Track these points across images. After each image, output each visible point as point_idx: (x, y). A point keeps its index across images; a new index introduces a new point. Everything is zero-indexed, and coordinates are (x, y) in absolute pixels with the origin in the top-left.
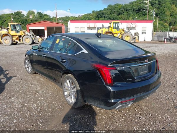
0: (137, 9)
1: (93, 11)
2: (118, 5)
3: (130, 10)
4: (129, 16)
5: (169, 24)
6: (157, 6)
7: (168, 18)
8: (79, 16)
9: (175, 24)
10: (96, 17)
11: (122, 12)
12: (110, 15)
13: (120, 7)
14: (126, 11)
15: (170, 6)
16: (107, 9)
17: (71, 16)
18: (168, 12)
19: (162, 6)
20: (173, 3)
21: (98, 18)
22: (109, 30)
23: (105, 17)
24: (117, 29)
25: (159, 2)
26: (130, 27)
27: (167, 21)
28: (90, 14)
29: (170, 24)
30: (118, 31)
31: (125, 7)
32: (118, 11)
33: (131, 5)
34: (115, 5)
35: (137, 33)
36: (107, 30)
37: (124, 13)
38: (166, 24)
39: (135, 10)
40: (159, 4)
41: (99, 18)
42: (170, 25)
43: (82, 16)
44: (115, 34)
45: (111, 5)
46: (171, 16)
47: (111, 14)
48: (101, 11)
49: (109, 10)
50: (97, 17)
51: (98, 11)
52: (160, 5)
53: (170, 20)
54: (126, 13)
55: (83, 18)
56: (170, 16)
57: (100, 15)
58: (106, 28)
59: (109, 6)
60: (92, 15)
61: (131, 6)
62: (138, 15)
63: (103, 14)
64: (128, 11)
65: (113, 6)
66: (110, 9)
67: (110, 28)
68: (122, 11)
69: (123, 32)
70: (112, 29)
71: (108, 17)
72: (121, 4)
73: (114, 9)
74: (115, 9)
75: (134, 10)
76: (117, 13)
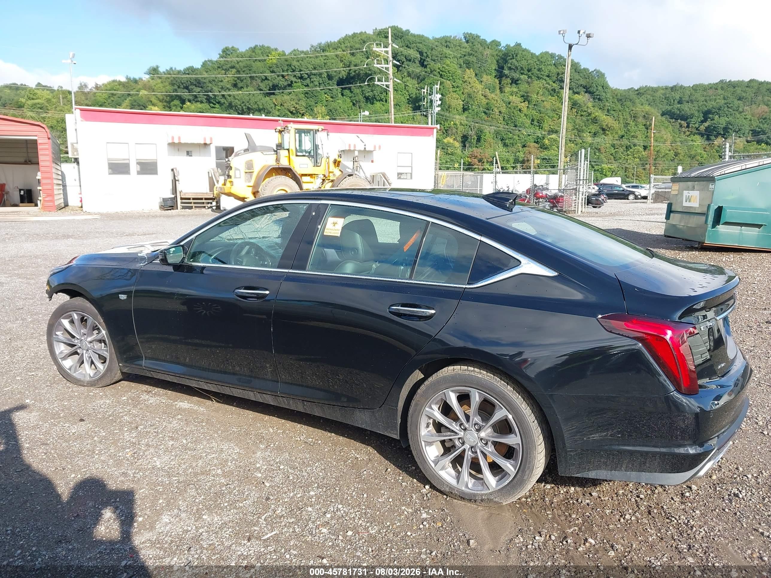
0: (343, 74)
1: (154, 71)
2: (266, 51)
3: (314, 78)
4: (312, 102)
5: (459, 139)
6: (417, 69)
7: (457, 117)
8: (82, 86)
9: (479, 140)
10: (171, 96)
11: (282, 83)
12: (235, 92)
13: (273, 59)
14: (301, 78)
15: (459, 71)
16: (219, 66)
17: (39, 84)
18: (455, 95)
19: (431, 72)
20: (468, 65)
21: (176, 102)
22: (278, 160)
23: (209, 100)
24: (313, 157)
25: (421, 53)
26: (354, 150)
27: (454, 130)
28: (136, 81)
29: (465, 139)
30: (316, 164)
31: (295, 63)
32: (266, 79)
33: (317, 57)
34: (253, 50)
35: (384, 175)
36: (270, 161)
37: (290, 85)
38: (451, 141)
39: (337, 78)
40: (422, 64)
41: (183, 102)
42: (464, 146)
43: (97, 87)
44: (304, 179)
45: (234, 50)
46: (464, 110)
47: (235, 85)
48: (191, 70)
49: (226, 70)
50: (172, 98)
51: (179, 72)
52: (426, 67)
53: (461, 124)
54: (299, 89)
55: (102, 96)
56: (460, 108)
57: (187, 88)
58: (264, 149)
59: (226, 52)
60: (147, 87)
61: (317, 61)
62: (348, 100)
63: (199, 83)
64: (308, 81)
65: (242, 55)
66: (233, 67)
67: (283, 153)
68: (283, 76)
69: (337, 172)
70: (293, 157)
71: (222, 101)
72: (276, 49)
73: (249, 68)
74: (254, 69)
75: (330, 77)
76: (262, 85)
